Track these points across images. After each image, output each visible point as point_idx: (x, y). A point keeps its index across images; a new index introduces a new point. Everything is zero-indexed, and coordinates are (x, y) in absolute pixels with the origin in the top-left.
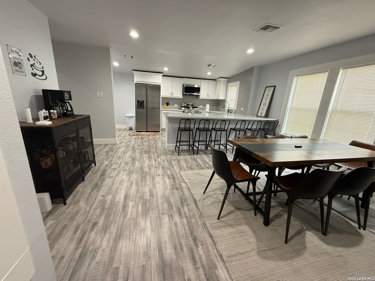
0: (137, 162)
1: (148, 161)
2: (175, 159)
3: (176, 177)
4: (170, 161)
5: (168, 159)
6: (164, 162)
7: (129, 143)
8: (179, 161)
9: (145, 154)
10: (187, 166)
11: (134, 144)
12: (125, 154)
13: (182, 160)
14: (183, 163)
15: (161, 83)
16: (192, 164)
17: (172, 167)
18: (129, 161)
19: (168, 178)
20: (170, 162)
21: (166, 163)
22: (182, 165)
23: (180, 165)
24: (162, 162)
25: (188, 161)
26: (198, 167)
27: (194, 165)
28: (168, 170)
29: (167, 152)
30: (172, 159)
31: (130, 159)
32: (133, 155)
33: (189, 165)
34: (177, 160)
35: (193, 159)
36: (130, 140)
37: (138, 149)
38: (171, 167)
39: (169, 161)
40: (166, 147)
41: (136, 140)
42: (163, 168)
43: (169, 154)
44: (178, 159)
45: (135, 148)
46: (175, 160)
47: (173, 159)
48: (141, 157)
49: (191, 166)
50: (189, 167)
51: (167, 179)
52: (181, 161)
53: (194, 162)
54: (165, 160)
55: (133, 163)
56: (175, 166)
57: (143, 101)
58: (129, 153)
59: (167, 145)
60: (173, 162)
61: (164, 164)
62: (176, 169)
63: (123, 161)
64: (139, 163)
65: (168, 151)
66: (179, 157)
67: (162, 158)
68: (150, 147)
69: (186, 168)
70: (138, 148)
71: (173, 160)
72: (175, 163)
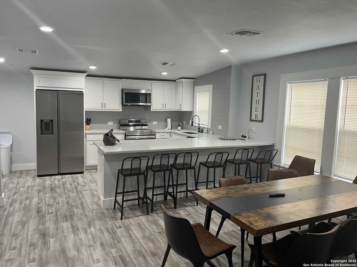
0: (52, 240)
1: (73, 236)
2: (121, 225)
3: (128, 259)
4: (112, 230)
5: (108, 227)
6: (103, 233)
7: (28, 202)
8: (128, 229)
9: (63, 222)
10: (143, 235)
11: (38, 203)
12: (24, 226)
13: (133, 226)
14: (135, 232)
15: (84, 88)
16: (151, 231)
17: (119, 243)
18: (36, 240)
19: (114, 264)
20: (114, 233)
21: (106, 234)
22: (136, 236)
23: (130, 236)
24: (99, 234)
25: (143, 226)
26: (162, 235)
27: (154, 232)
28: (112, 248)
29: (104, 213)
30: (116, 226)
31: (37, 236)
32: (41, 227)
33: (147, 234)
34: (125, 226)
35: (151, 221)
36: (29, 195)
37: (49, 213)
38: (116, 241)
39: (110, 230)
40: (101, 203)
41: (41, 194)
42: (102, 245)
43: (109, 217)
44: (126, 224)
45: (41, 212)
46: (120, 227)
47: (117, 225)
48: (57, 229)
49: (150, 235)
50: (148, 238)
52: (132, 228)
53: (154, 227)
54: (103, 229)
55: (45, 243)
56: (123, 240)
57: (52, 121)
58: (32, 224)
59: (103, 199)
60: (119, 232)
61: (103, 237)
62: (125, 244)
63: (25, 241)
64: (55, 242)
65: (105, 211)
66: (127, 221)
67: (98, 227)
68: (70, 207)
69: (142, 240)
70: (48, 210)
71: (117, 228)
72: (121, 232)
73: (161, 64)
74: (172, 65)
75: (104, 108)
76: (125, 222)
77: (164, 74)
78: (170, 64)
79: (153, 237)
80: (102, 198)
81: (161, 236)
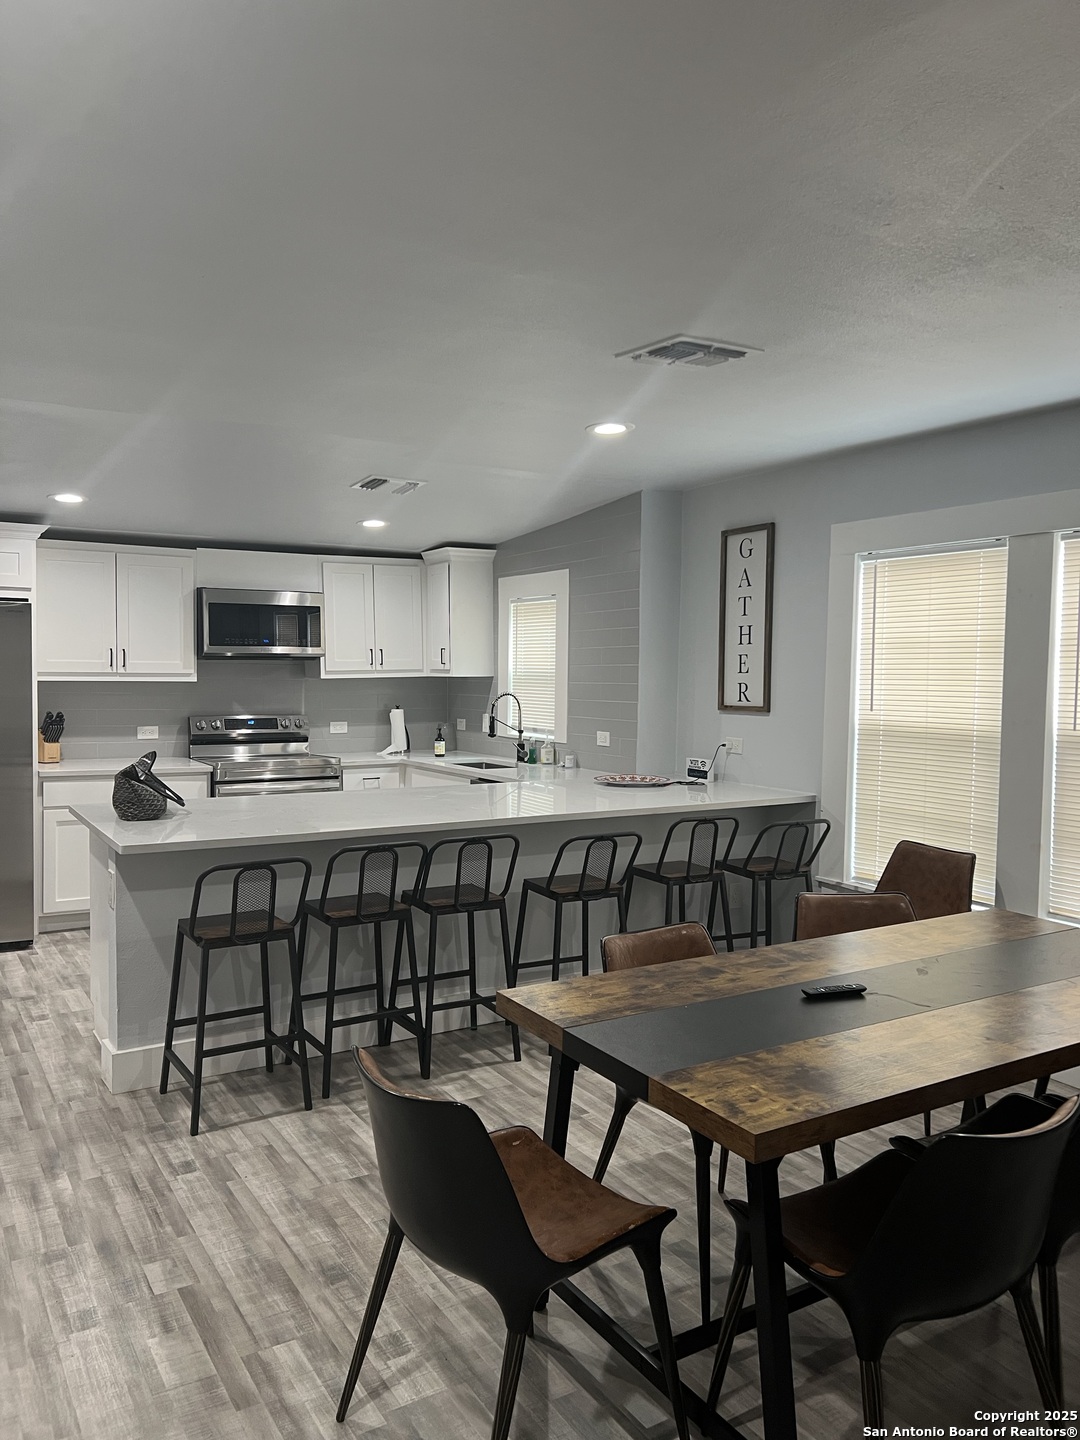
2: (191, 1157)
3: (218, 1304)
4: (152, 1181)
5: (135, 1168)
6: (110, 1197)
8: (221, 1174)
10: (285, 1197)
13: (245, 1157)
14: (253, 1184)
15: (34, 586)
16: (323, 1175)
17: (180, 1234)
19: (157, 1330)
20: (159, 1193)
21: (124, 1201)
22: (255, 1202)
23: (232, 1203)
24: (91, 1205)
25: (287, 1158)
26: (371, 1192)
27: (335, 1180)
28: (152, 1260)
29: (117, 1110)
30: (170, 1165)
33: (304, 1188)
34: (208, 1162)
35: (321, 1135)
38: (169, 1229)
39: (144, 1185)
40: (106, 1067)
42: (105, 1248)
43: (138, 1126)
44: (212, 1153)
46: (188, 1167)
47: (176, 1158)
49: (317, 1192)
50: (307, 1204)
51: (151, 1342)
52: (242, 1167)
53: (334, 1157)
54: (110, 1178)
56: (198, 1220)
59: (114, 1050)
60: (181, 1188)
61: (108, 1212)
62: (208, 1239)
65: (123, 1103)
66: (215, 1141)
67: (89, 1173)
69: (281, 1218)
71: (174, 1172)
72: (191, 1189)
73: (357, 486)
74: (402, 490)
75: (121, 670)
76: (210, 1146)
77: (374, 524)
78: (395, 483)
79: (329, 1202)
80: (110, 1047)
81: (365, 1195)
